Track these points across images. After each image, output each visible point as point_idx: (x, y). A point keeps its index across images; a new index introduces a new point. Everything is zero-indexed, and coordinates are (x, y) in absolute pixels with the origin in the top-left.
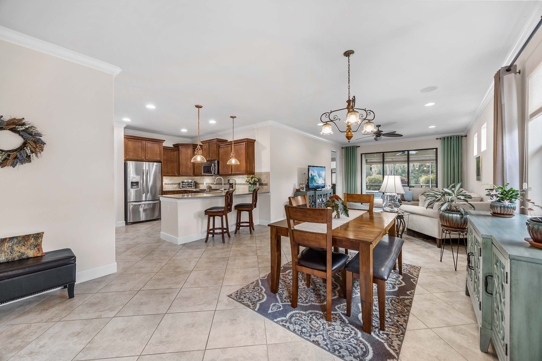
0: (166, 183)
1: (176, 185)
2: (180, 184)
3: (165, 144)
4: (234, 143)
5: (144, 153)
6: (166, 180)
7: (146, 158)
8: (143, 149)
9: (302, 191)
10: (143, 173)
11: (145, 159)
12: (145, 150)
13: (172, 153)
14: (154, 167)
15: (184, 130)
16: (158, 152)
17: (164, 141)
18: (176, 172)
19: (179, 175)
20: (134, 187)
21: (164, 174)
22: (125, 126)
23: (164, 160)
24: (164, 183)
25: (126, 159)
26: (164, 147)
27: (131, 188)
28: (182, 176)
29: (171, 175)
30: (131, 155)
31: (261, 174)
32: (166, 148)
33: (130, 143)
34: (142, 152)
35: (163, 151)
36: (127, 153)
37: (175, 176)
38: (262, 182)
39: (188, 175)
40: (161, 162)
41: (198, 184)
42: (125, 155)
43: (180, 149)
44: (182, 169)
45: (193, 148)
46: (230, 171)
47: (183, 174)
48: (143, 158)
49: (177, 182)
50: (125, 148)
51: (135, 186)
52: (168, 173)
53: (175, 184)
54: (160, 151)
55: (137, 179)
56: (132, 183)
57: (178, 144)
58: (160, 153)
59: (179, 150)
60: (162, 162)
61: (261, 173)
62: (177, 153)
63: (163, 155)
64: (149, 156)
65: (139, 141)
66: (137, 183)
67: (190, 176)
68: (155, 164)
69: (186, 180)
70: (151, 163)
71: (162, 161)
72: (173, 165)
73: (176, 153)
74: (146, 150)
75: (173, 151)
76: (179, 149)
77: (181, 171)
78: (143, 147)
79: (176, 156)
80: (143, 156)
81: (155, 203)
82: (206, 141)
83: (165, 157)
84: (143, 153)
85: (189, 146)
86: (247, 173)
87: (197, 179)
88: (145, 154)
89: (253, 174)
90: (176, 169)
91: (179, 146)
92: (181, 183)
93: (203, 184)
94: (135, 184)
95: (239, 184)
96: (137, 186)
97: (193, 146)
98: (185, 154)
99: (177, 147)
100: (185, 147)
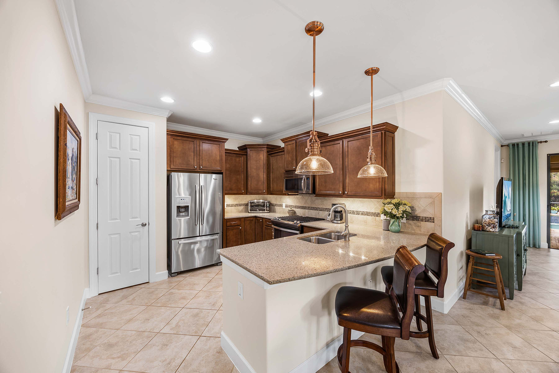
0: (228, 204)
1: (242, 207)
2: (247, 205)
3: (228, 146)
4: (374, 131)
5: (198, 158)
6: (229, 200)
7: (200, 167)
8: (195, 152)
9: (491, 230)
10: (196, 191)
11: (198, 168)
12: (198, 154)
13: (238, 159)
14: (213, 181)
15: (257, 121)
16: (218, 158)
17: (227, 139)
18: (242, 189)
19: (247, 193)
20: (181, 214)
21: (226, 192)
22: (167, 114)
23: (226, 170)
24: (226, 204)
25: (169, 169)
26: (226, 150)
27: (177, 216)
28: (251, 194)
29: (236, 192)
30: (178, 162)
31: (413, 196)
32: (229, 152)
33: (176, 143)
34: (194, 157)
35: (224, 156)
36: (172, 159)
37: (242, 194)
38: (416, 214)
39: (260, 192)
40: (222, 173)
41: (273, 205)
42: (169, 162)
43: (249, 152)
44: (252, 184)
45: (267, 151)
46: (341, 189)
47: (253, 192)
48: (196, 167)
49: (243, 203)
50: (169, 151)
51: (183, 212)
52: (231, 189)
53: (240, 205)
54: (221, 156)
55: (187, 201)
56: (179, 207)
57: (245, 145)
58: (221, 159)
59: (247, 155)
60: (224, 174)
61: (414, 194)
62: (244, 159)
63: (226, 163)
64: (205, 164)
65: (190, 139)
66: (186, 208)
67: (262, 194)
68: (214, 176)
69: (256, 201)
70: (209, 175)
71: (224, 171)
72: (238, 177)
73: (242, 159)
74: (201, 154)
75: (238, 155)
76: (247, 153)
77: (249, 187)
78: (196, 149)
79: (242, 164)
80: (195, 164)
81: (213, 240)
82: (291, 137)
83: (228, 166)
84: (195, 159)
85: (260, 148)
86: (385, 195)
87: (272, 198)
88: (198, 161)
89: (391, 195)
90: (243, 183)
91: (246, 148)
92: (249, 204)
93: (281, 205)
94: (183, 210)
95: (353, 213)
96: (186, 213)
97: (267, 148)
98: (256, 161)
99: (244, 149)
100: (256, 149)
